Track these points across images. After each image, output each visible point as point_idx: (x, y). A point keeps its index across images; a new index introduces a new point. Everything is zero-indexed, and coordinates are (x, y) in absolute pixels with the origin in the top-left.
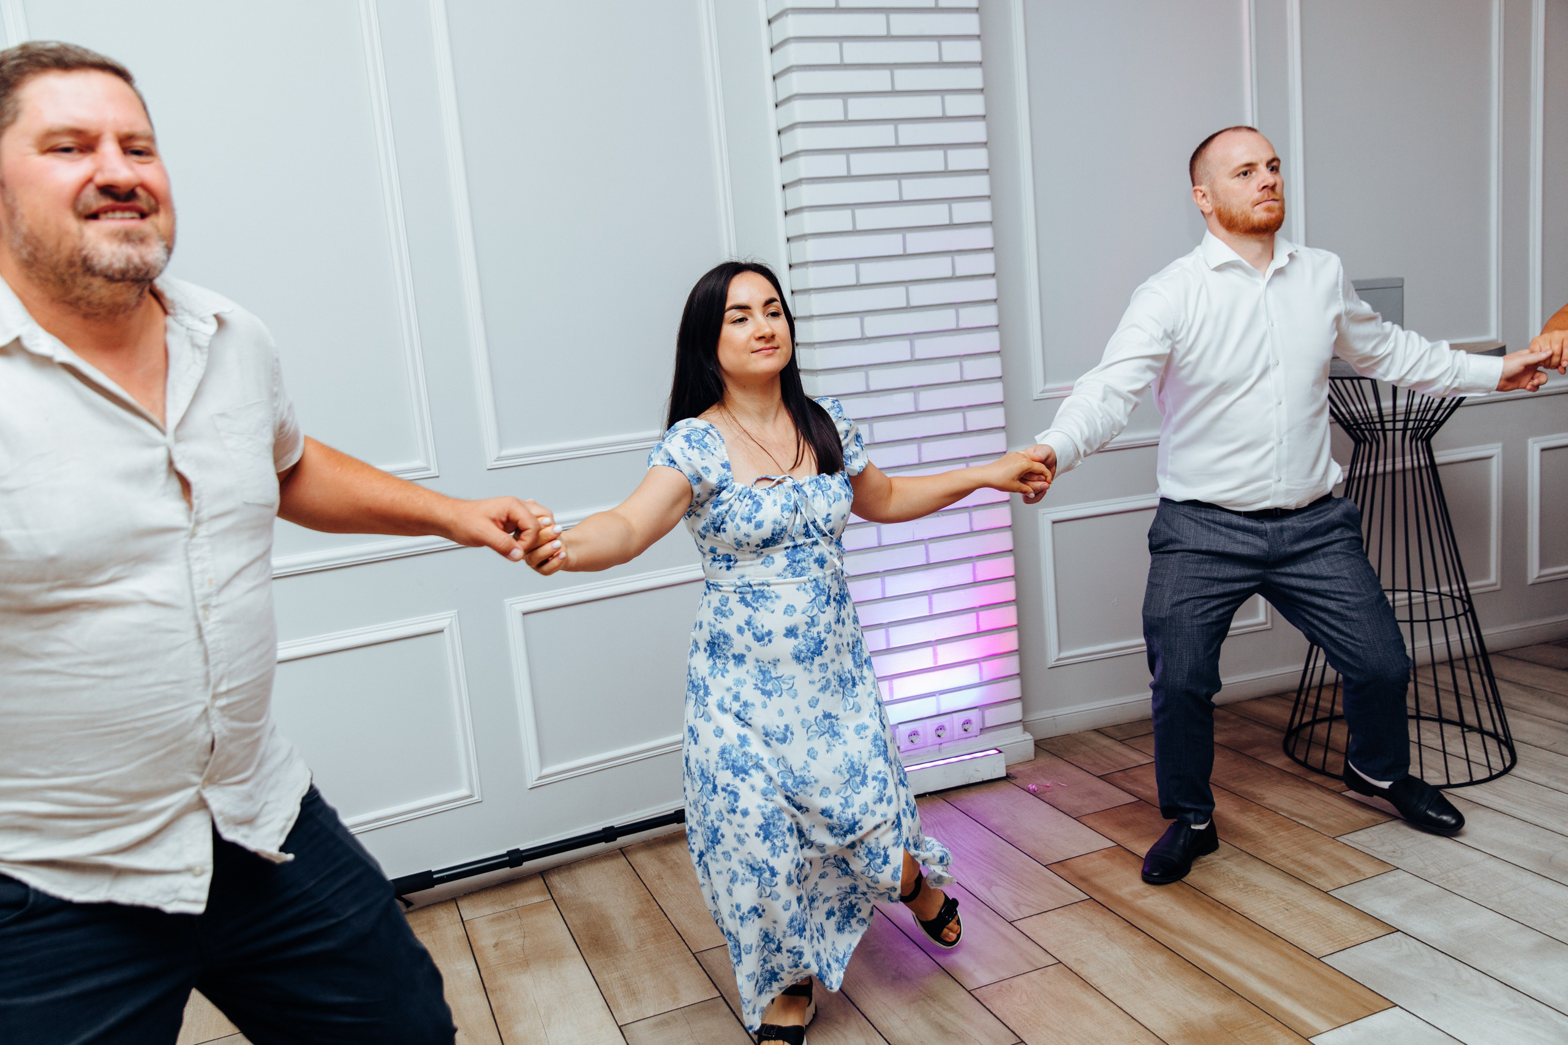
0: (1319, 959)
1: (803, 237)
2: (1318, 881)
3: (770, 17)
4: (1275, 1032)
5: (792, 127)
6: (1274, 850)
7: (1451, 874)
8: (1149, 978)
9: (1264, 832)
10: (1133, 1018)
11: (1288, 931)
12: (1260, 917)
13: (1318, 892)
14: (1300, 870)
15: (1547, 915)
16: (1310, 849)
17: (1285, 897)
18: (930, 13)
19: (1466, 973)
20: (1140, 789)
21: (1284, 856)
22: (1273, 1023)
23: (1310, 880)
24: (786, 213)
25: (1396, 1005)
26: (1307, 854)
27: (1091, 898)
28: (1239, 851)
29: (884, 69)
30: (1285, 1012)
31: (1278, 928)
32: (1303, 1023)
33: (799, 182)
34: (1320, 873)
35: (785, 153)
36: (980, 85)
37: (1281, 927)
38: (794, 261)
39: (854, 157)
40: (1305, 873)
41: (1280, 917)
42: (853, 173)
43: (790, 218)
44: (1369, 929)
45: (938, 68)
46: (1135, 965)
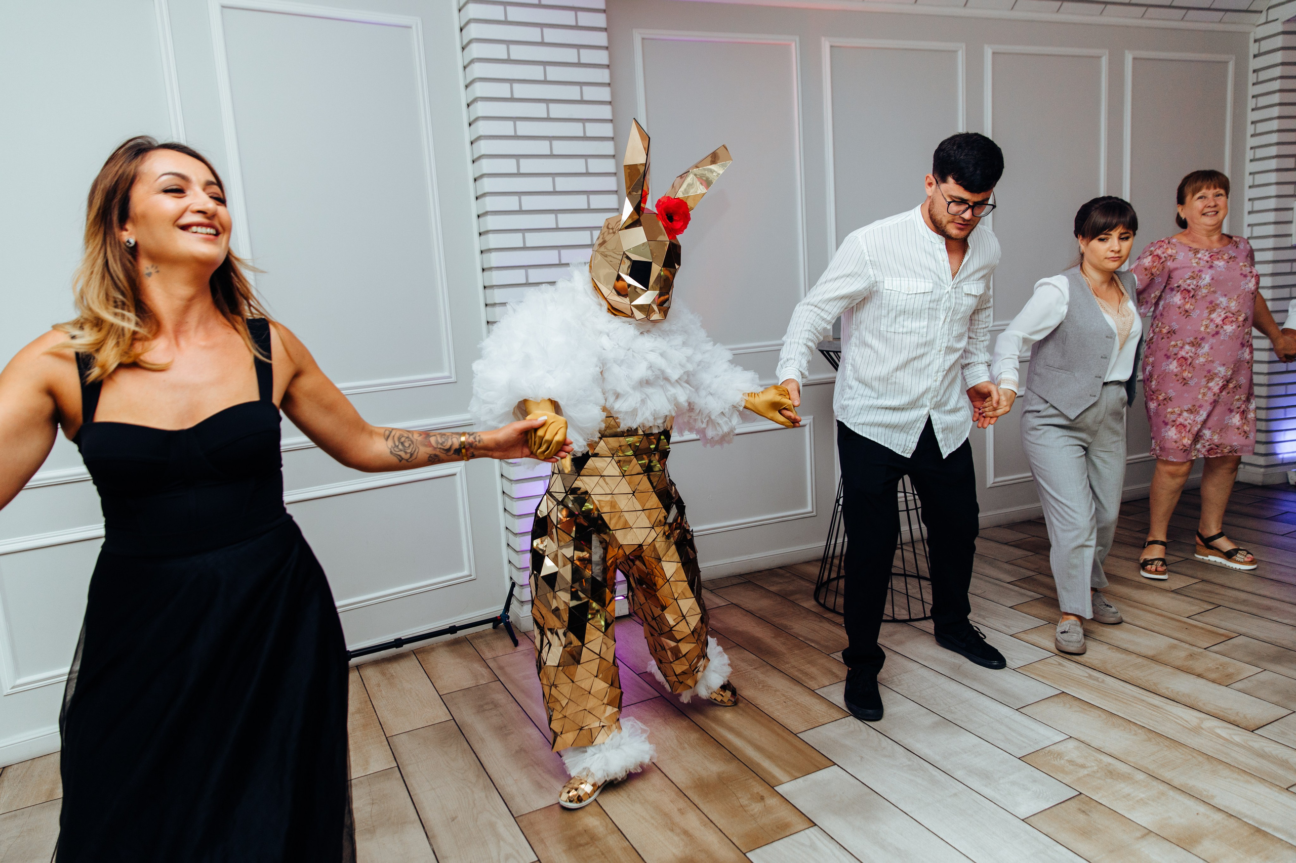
0: (796, 735)
1: (489, 250)
2: (810, 683)
3: (468, 102)
4: (754, 783)
5: (482, 176)
6: (788, 663)
7: (895, 678)
8: (683, 748)
9: (785, 651)
10: (665, 775)
11: (781, 716)
12: (766, 707)
13: (808, 690)
14: (800, 676)
15: (946, 704)
16: (812, 663)
17: (786, 694)
18: (578, 104)
19: (886, 742)
20: (714, 623)
21: (794, 667)
22: (754, 777)
23: (806, 682)
24: (480, 234)
25: (836, 764)
26: (808, 666)
27: (662, 696)
28: (766, 663)
29: (545, 140)
30: (764, 770)
31: (776, 714)
32: (774, 777)
33: (486, 213)
34: (813, 678)
35: (479, 194)
36: (612, 153)
37: (778, 714)
38: (485, 267)
39: (524, 198)
40: (803, 678)
41: (779, 707)
42: (524, 209)
43: (482, 237)
44: (833, 715)
45: (583, 140)
46: (678, 740)
